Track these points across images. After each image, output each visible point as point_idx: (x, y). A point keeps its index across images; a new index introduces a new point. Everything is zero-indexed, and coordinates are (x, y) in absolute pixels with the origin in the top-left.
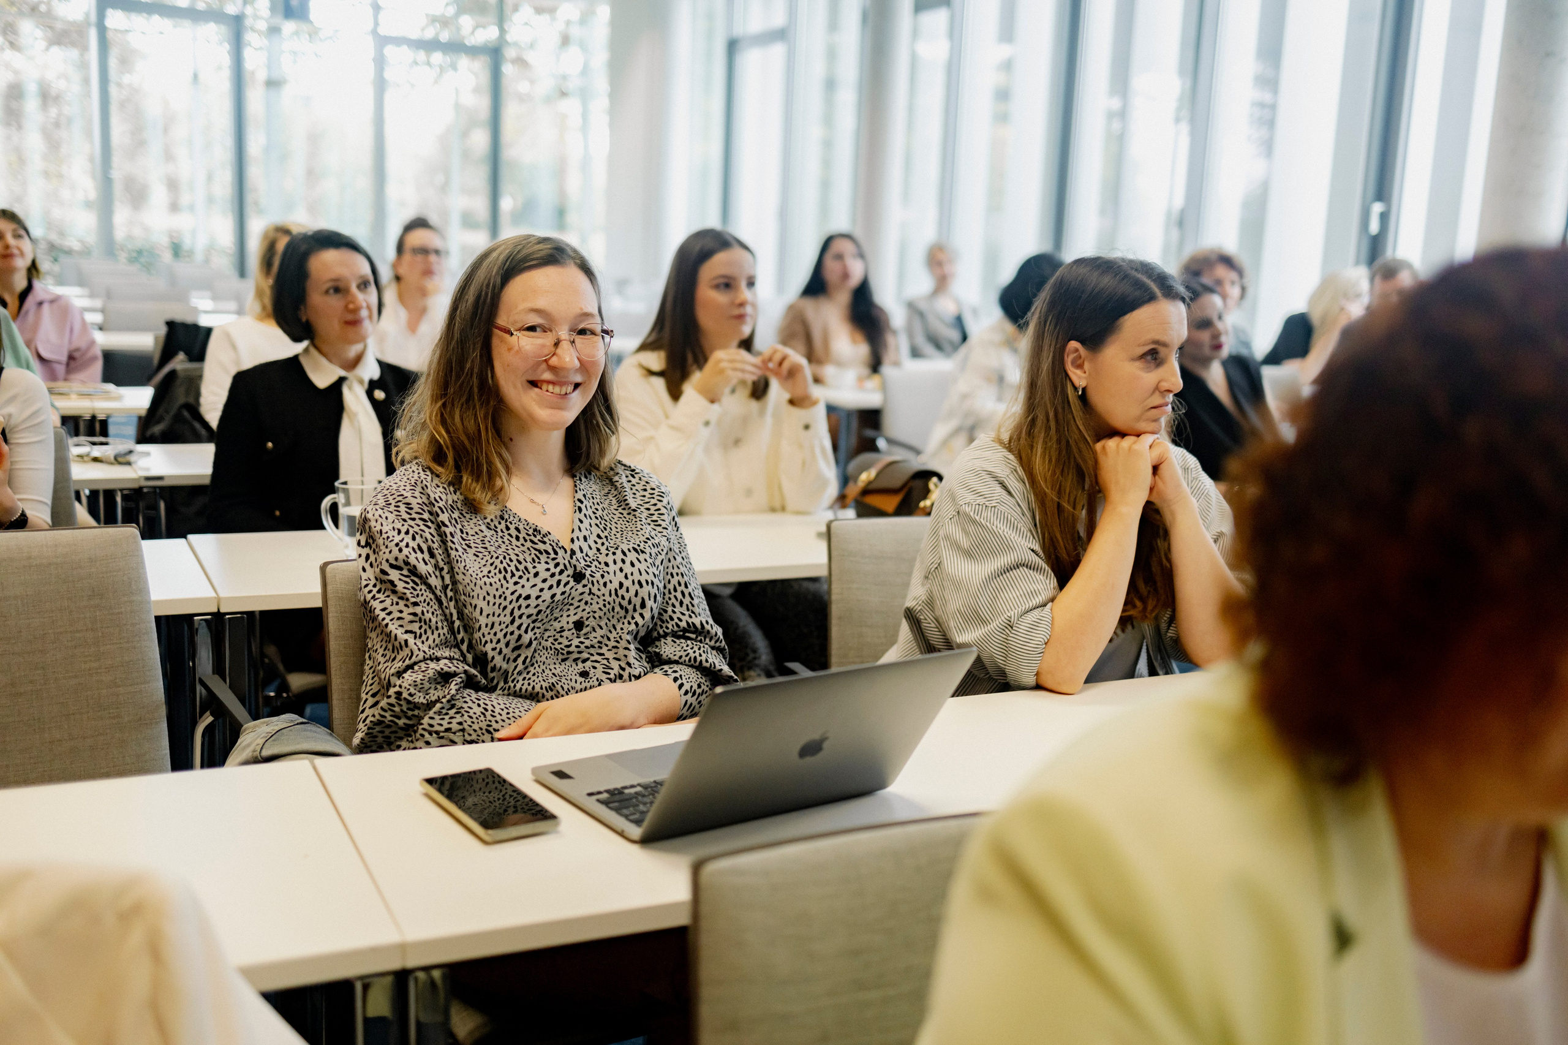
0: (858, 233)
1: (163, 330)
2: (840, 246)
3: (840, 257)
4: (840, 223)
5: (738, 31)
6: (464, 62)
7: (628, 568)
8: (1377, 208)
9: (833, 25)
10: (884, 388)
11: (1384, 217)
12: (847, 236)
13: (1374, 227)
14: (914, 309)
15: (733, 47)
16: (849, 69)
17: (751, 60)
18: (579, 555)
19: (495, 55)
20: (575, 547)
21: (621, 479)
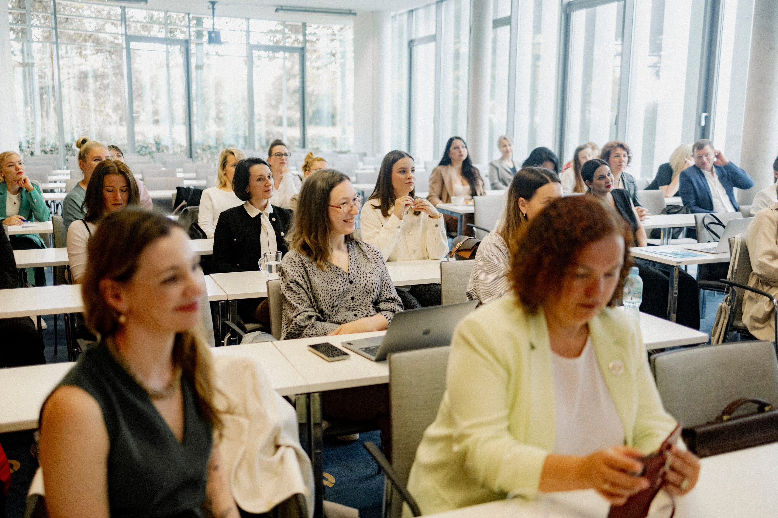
1: (176, 191)
5: (413, 36)
7: (368, 279)
8: (704, 115)
9: (457, 27)
10: (476, 204)
11: (708, 119)
12: (459, 138)
13: (703, 124)
14: (493, 166)
15: (411, 43)
16: (465, 49)
17: (420, 50)
18: (351, 274)
19: (303, 50)
20: (350, 272)
21: (364, 248)
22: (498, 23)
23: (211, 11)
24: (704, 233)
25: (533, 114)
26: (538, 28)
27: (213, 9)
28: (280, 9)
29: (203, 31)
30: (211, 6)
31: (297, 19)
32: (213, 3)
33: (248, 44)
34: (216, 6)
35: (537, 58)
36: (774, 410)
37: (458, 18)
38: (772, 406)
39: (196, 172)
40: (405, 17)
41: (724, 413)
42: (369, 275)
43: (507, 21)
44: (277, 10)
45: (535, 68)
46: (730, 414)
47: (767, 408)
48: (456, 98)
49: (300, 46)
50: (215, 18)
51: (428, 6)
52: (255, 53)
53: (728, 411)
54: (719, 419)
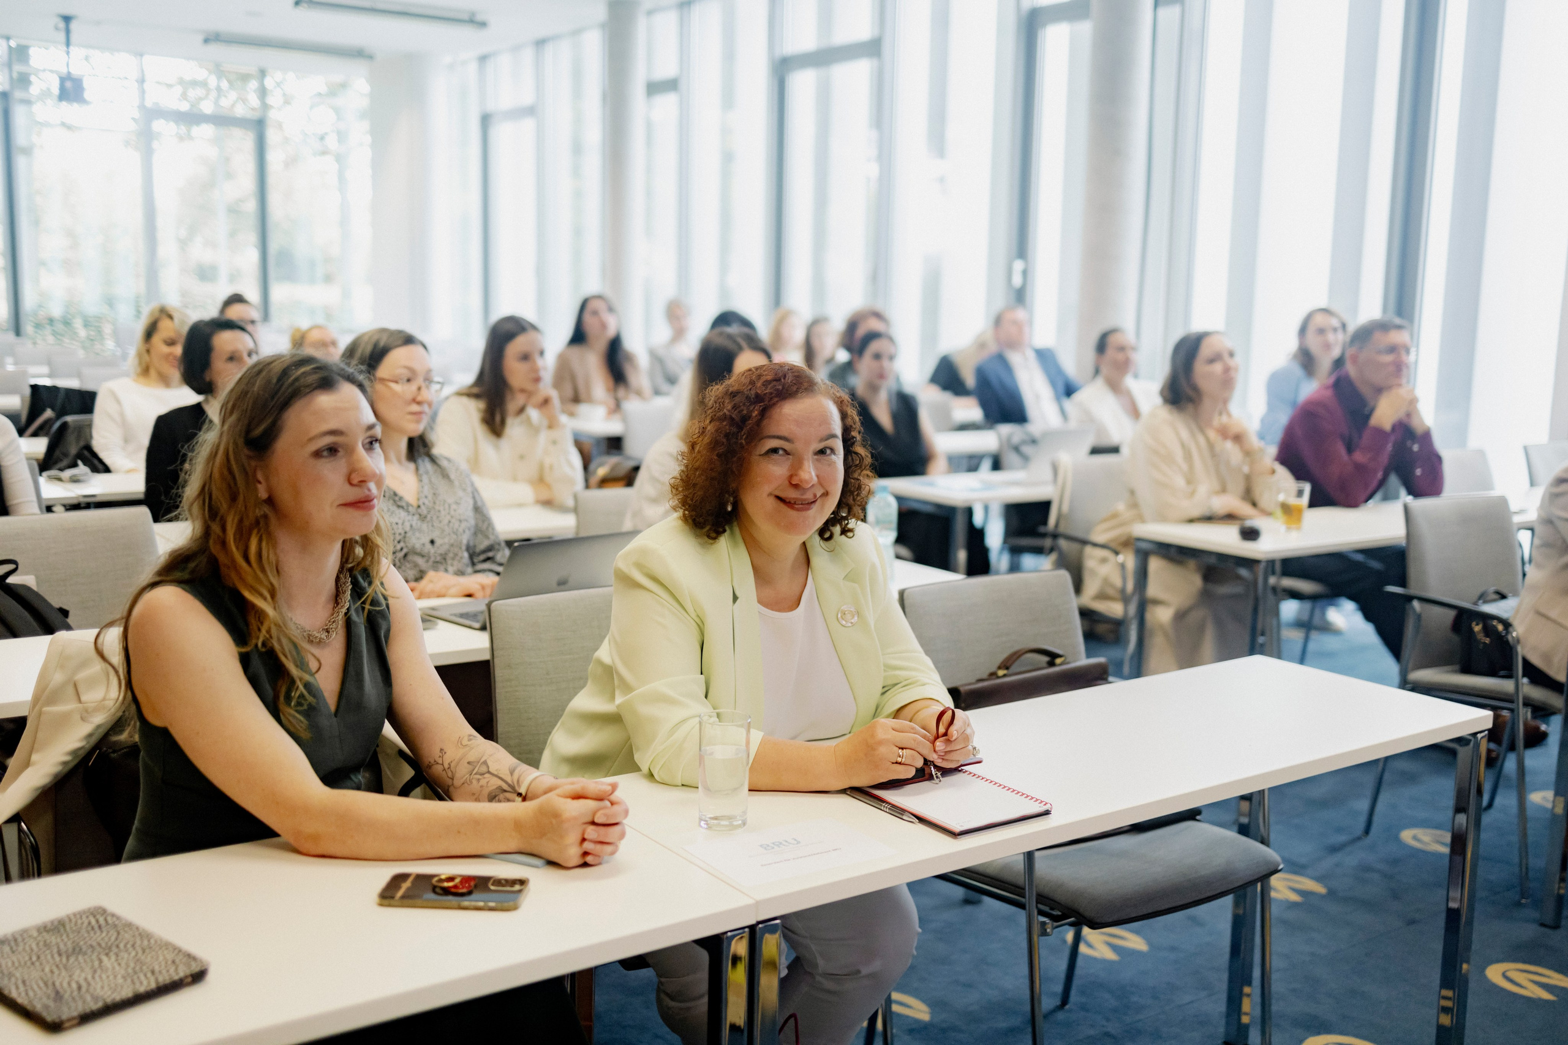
0: (608, 292)
1: (28, 392)
2: (592, 305)
3: (595, 313)
4: (593, 285)
5: (490, 107)
6: (237, 133)
7: (452, 513)
8: (1018, 265)
9: (577, 93)
10: (625, 420)
11: (1025, 273)
12: (599, 297)
13: (1017, 280)
14: (657, 359)
15: (486, 120)
16: (594, 135)
17: (503, 134)
18: (423, 507)
19: (259, 126)
20: (421, 503)
21: (444, 463)
22: (655, 88)
23: (62, 36)
24: (1010, 458)
25: (724, 268)
26: (728, 100)
27: (68, 31)
28: (212, 38)
29: (29, 74)
30: (62, 25)
31: (245, 59)
32: (67, 19)
33: (142, 107)
34: (74, 25)
35: (728, 157)
36: (1068, 663)
37: (577, 75)
38: (1066, 658)
39: (49, 363)
40: (473, 67)
41: (1000, 668)
42: (454, 507)
43: (671, 85)
44: (206, 41)
45: (726, 175)
46: (1007, 668)
47: (1058, 661)
48: (578, 232)
49: (256, 115)
50: (71, 48)
51: (516, 49)
52: (158, 125)
53: (1005, 665)
54: (993, 675)
